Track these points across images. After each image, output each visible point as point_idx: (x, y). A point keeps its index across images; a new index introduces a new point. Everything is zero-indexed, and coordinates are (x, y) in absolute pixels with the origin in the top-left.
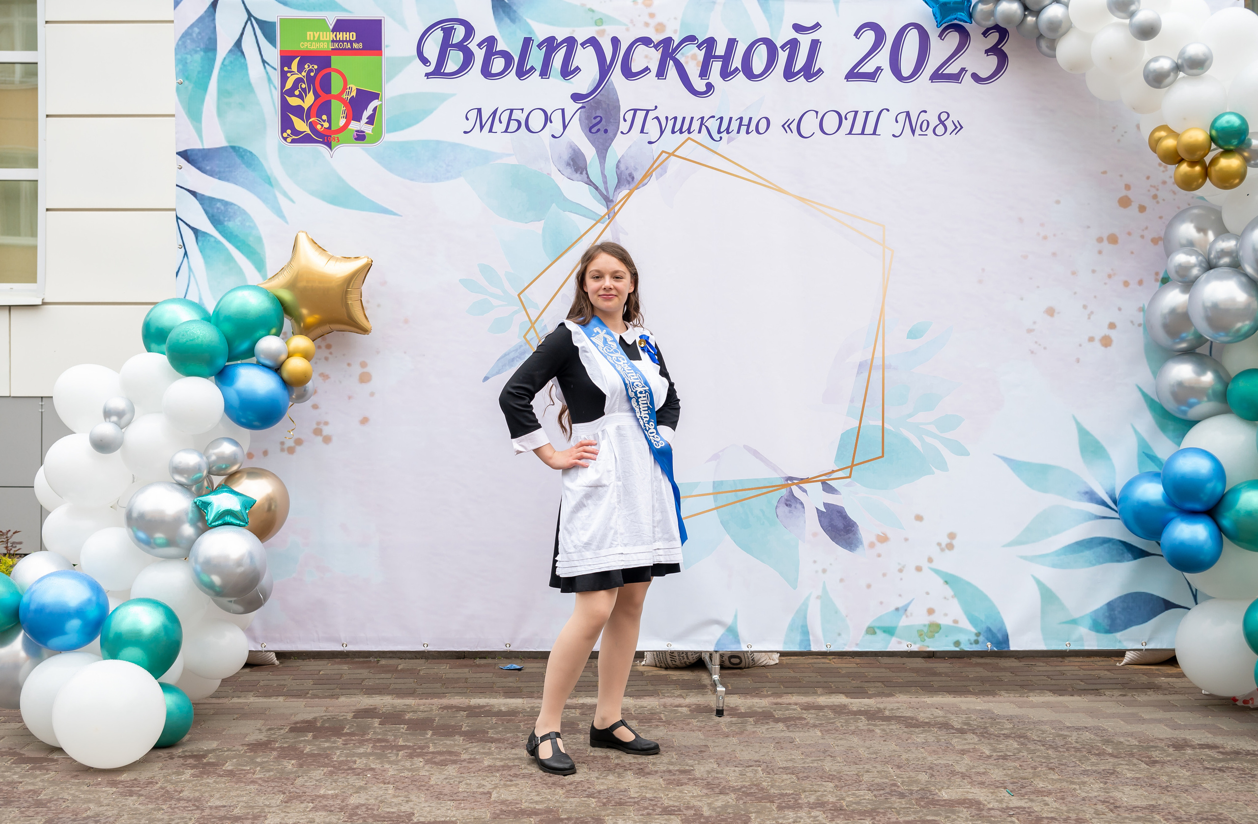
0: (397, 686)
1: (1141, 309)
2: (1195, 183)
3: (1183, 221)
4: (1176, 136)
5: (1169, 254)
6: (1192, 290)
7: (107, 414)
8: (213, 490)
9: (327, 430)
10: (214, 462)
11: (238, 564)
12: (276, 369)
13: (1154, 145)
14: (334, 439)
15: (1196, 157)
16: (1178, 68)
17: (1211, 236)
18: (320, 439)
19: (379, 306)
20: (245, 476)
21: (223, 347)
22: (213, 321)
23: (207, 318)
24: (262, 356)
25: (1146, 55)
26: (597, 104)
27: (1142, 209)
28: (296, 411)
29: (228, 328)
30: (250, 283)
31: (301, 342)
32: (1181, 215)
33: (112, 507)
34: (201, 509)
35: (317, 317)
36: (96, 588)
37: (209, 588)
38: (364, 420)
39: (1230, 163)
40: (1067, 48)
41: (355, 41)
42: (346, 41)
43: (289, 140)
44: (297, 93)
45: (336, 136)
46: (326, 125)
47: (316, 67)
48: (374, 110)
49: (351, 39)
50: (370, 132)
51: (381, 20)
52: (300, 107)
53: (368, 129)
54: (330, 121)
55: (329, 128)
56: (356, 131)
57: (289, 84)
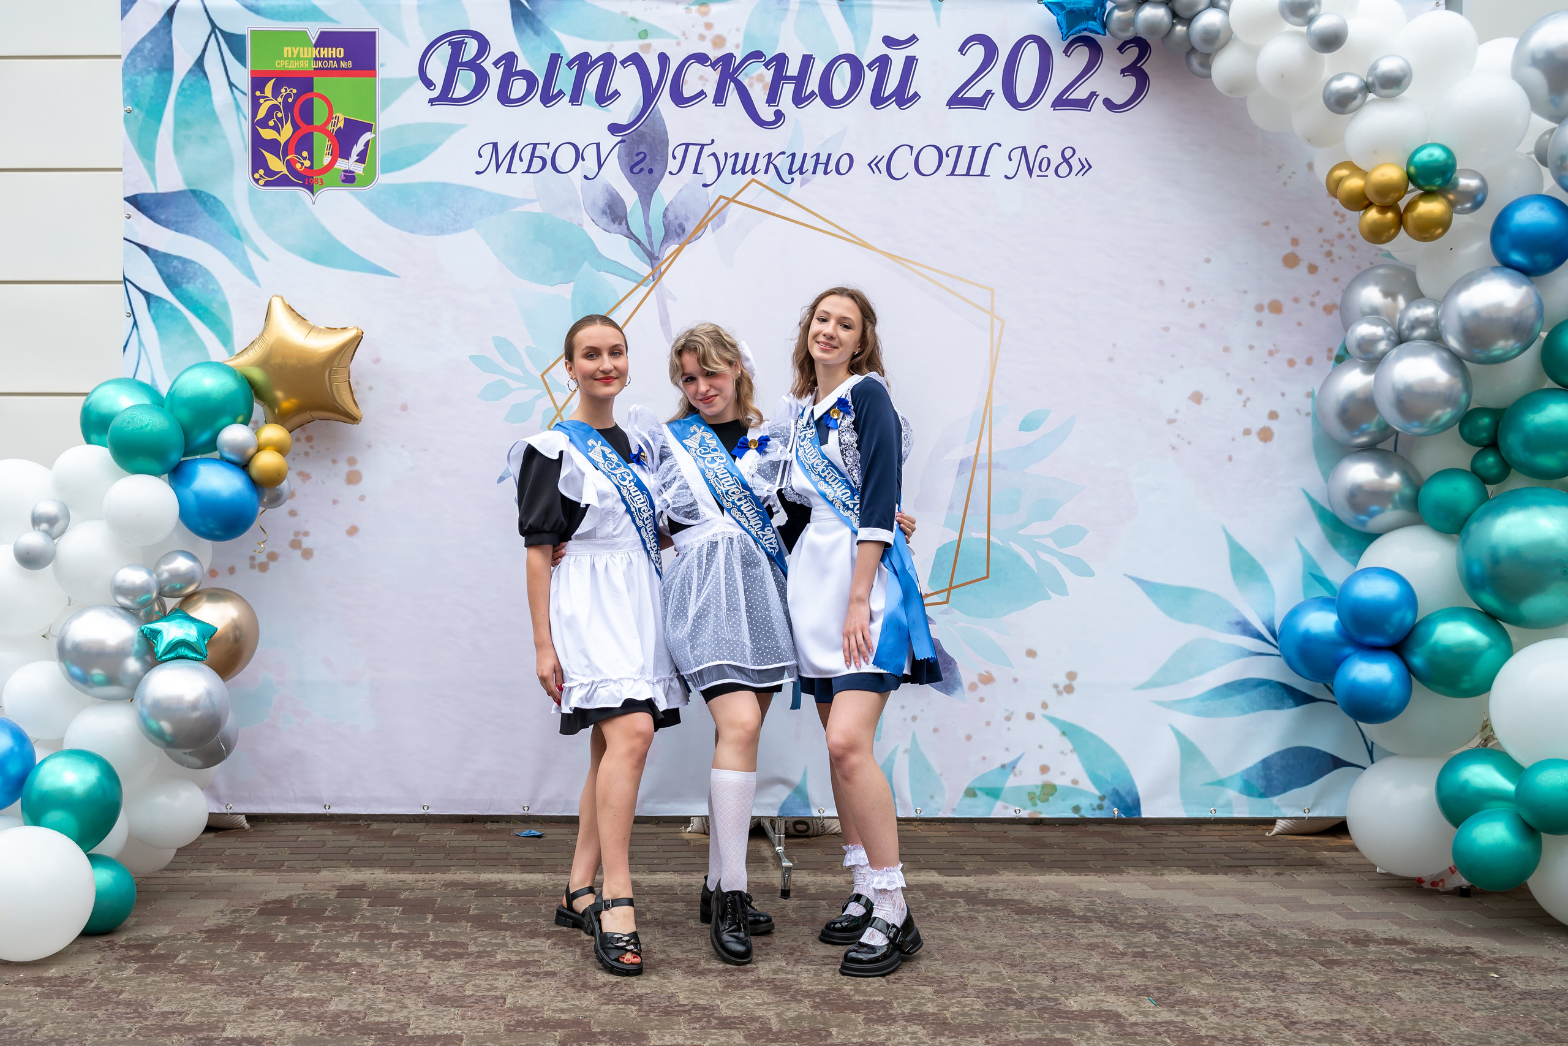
0: (392, 857)
1: (1310, 395)
2: (1386, 234)
3: (1366, 284)
4: (1364, 174)
5: (1347, 325)
6: (1378, 370)
7: (36, 520)
8: (164, 616)
9: (307, 543)
10: (168, 580)
11: (194, 706)
12: (243, 465)
13: (1334, 187)
14: (316, 553)
15: (1389, 200)
16: (1367, 88)
17: (1401, 302)
18: (298, 553)
19: (371, 388)
20: (205, 599)
21: (177, 438)
22: (167, 405)
23: (158, 401)
24: (226, 449)
25: (1327, 74)
26: (642, 136)
27: (1313, 269)
28: (269, 518)
29: (185, 414)
30: (214, 359)
31: (273, 432)
32: (1361, 277)
33: (44, 636)
34: (149, 639)
35: (294, 401)
36: (20, 737)
37: (158, 736)
38: (353, 531)
39: (1431, 208)
40: (1225, 65)
41: (342, 59)
42: (332, 59)
43: (262, 182)
44: (271, 123)
45: (319, 177)
46: (307, 163)
47: (295, 91)
48: (367, 144)
49: (338, 56)
50: (361, 172)
51: (374, 33)
52: (275, 142)
53: (358, 169)
54: (311, 158)
55: (311, 167)
56: (344, 171)
57: (262, 113)
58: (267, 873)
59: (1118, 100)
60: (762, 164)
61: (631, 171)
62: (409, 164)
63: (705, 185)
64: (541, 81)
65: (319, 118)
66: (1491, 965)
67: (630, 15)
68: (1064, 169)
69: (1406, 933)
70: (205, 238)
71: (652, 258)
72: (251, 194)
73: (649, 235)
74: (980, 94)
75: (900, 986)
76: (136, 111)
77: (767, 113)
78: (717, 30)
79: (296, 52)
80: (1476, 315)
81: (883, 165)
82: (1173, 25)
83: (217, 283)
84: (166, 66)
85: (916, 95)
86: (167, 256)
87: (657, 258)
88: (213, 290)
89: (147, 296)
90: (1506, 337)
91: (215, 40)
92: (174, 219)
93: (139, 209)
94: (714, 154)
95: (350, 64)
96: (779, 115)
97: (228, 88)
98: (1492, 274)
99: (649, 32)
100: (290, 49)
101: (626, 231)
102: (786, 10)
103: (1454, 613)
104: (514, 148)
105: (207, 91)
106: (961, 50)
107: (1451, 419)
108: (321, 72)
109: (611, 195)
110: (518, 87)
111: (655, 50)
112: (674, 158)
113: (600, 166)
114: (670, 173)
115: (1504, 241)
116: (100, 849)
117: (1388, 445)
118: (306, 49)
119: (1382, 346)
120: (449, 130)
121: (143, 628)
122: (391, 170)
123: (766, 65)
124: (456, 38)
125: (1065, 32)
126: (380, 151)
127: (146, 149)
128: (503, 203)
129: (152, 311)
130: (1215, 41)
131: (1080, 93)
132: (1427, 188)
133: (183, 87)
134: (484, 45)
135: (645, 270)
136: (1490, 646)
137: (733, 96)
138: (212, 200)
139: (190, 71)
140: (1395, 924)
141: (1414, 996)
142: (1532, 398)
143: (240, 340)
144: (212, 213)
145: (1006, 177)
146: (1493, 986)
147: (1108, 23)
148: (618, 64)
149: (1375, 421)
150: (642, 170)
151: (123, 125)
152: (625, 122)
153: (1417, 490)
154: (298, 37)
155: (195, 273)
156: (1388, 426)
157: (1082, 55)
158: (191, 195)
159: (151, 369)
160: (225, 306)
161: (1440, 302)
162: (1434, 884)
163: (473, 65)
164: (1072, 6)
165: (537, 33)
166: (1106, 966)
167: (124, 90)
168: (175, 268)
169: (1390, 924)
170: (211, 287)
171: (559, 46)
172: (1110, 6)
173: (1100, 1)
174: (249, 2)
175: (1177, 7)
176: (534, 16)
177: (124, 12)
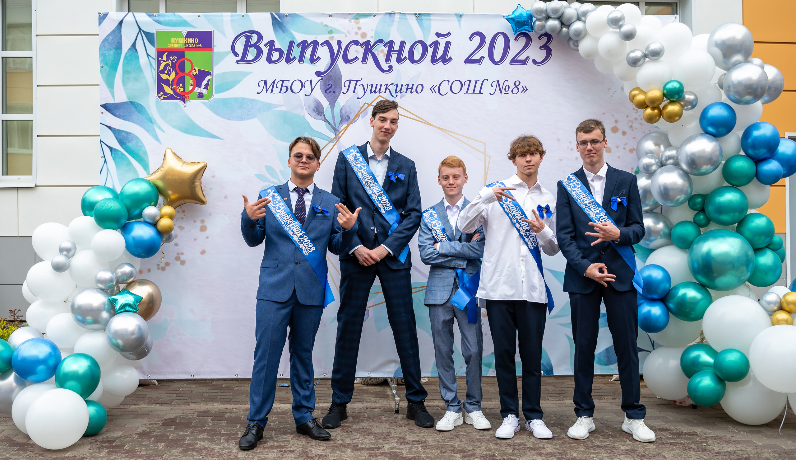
0: (221, 398)
2: (655, 119)
3: (647, 140)
4: (645, 93)
5: (639, 158)
6: (652, 178)
7: (61, 250)
8: (119, 292)
9: (182, 258)
10: (120, 276)
11: (132, 333)
12: (154, 224)
13: (632, 98)
14: (187, 262)
15: (655, 105)
16: (645, 56)
17: (662, 148)
18: (179, 262)
19: (211, 189)
20: (137, 284)
21: (125, 213)
22: (120, 198)
23: (117, 196)
24: (146, 217)
25: (628, 49)
26: (330, 77)
27: (624, 133)
28: (165, 247)
29: (128, 202)
30: (141, 177)
31: (168, 210)
32: (646, 137)
33: (65, 301)
34: (113, 303)
35: (177, 195)
36: (54, 348)
37: (117, 347)
38: (203, 252)
39: (673, 108)
40: (584, 46)
41: (197, 43)
42: (193, 43)
43: (162, 98)
44: (166, 72)
45: (187, 96)
46: (182, 89)
47: (176, 57)
48: (208, 81)
49: (195, 42)
50: (206, 93)
51: (212, 32)
52: (168, 80)
53: (205, 92)
54: (184, 87)
55: (184, 91)
56: (198, 93)
57: (162, 67)
58: (166, 406)
59: (539, 60)
60: (383, 89)
61: (326, 92)
62: (227, 90)
63: (358, 98)
64: (286, 53)
65: (187, 69)
66: (704, 440)
67: (325, 23)
68: (515, 90)
69: (667, 426)
70: (137, 123)
71: (335, 130)
72: (157, 103)
73: (334, 120)
74: (478, 58)
75: (446, 454)
76: (105, 67)
77: (385, 66)
78: (363, 30)
79: (177, 40)
80: (693, 154)
81: (436, 89)
82: (562, 28)
83: (142, 143)
84: (119, 47)
85: (450, 58)
86: (119, 131)
87: (338, 131)
88: (140, 146)
89: (111, 148)
90: (707, 164)
91: (141, 35)
92: (122, 114)
93: (107, 110)
95: (201, 45)
96: (391, 67)
97: (147, 56)
98: (700, 137)
99: (333, 31)
100: (174, 39)
101: (324, 119)
102: (393, 21)
103: (687, 284)
104: (274, 82)
105: (137, 58)
106: (470, 38)
107: (684, 200)
108: (188, 49)
109: (317, 103)
110: (276, 56)
111: (336, 39)
112: (345, 86)
113: (312, 90)
114: (343, 93)
115: (705, 122)
116: (91, 398)
117: (658, 210)
118: (181, 39)
119: (654, 168)
120: (245, 74)
121: (109, 298)
122: (219, 92)
123: (385, 46)
124: (248, 34)
125: (515, 30)
126: (215, 84)
127: (110, 84)
128: (269, 107)
129: (113, 155)
130: (580, 35)
131: (522, 57)
132: (671, 99)
133: (127, 56)
134: (260, 37)
135: (333, 136)
136: (702, 299)
137: (370, 59)
138: (139, 106)
139: (130, 49)
140: (663, 421)
141: (670, 455)
142: (719, 190)
143: (152, 168)
144: (140, 112)
145: (490, 94)
146: (704, 450)
147: (534, 27)
148: (320, 45)
149: (652, 200)
150: (330, 92)
151: (100, 73)
152: (323, 71)
153: (671, 230)
154: (178, 34)
155: (132, 138)
156: (657, 203)
157: (522, 41)
158: (130, 104)
159: (113, 181)
160: (146, 153)
161: (678, 149)
162: (681, 403)
163: (256, 46)
164: (518, 19)
165: (284, 32)
166: (537, 443)
167: (100, 57)
168: (123, 136)
169: (661, 422)
170: (139, 144)
171: (294, 37)
172: (534, 19)
173: (530, 17)
174: (156, 18)
175: (564, 20)
176: (282, 24)
177: (100, 23)
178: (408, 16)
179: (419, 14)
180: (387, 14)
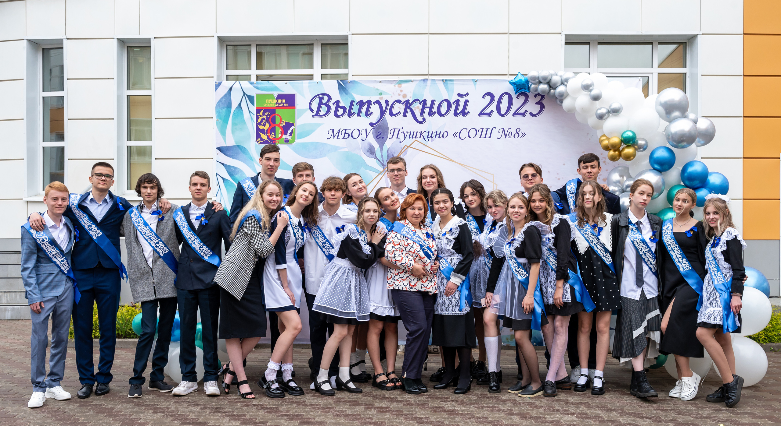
2: (616, 159)
3: (615, 173)
4: (609, 139)
13: (600, 143)
15: (616, 148)
16: (609, 112)
17: (624, 179)
25: (598, 107)
26: (380, 127)
32: (613, 170)
39: (629, 151)
40: (567, 103)
41: (285, 103)
42: (281, 103)
43: (259, 142)
44: (262, 124)
45: (277, 141)
46: (274, 136)
47: (270, 113)
48: (292, 130)
49: (283, 102)
51: (294, 95)
52: (264, 129)
53: (290, 138)
54: (275, 135)
56: (285, 139)
57: (259, 121)
59: (534, 113)
60: (418, 135)
61: (377, 138)
62: (306, 136)
63: (400, 142)
64: (348, 109)
65: (277, 123)
67: (376, 88)
68: (517, 136)
70: (241, 161)
72: (256, 146)
73: (383, 158)
74: (489, 112)
76: (220, 120)
77: (420, 119)
78: (404, 92)
79: (270, 101)
81: (458, 135)
82: (550, 90)
84: (229, 106)
85: (468, 112)
86: (229, 166)
89: (223, 179)
91: (244, 98)
92: (231, 154)
93: (221, 151)
94: (403, 132)
95: (287, 104)
96: (424, 119)
97: (249, 113)
98: (649, 171)
99: (382, 93)
100: (268, 100)
101: (375, 157)
102: (426, 85)
104: (339, 131)
105: (242, 114)
106: (483, 97)
108: (278, 107)
109: (370, 146)
110: (341, 111)
111: (384, 99)
112: (391, 133)
113: (367, 136)
114: (389, 138)
115: (653, 161)
118: (273, 100)
120: (319, 125)
122: (300, 138)
123: (420, 103)
124: (321, 96)
125: (516, 91)
126: (297, 132)
127: (223, 132)
128: (336, 148)
129: (225, 184)
130: (562, 97)
131: (522, 111)
132: (628, 144)
133: (235, 113)
134: (329, 98)
137: (409, 113)
138: (243, 148)
139: (237, 108)
144: (244, 153)
145: (498, 138)
147: (530, 89)
148: (372, 103)
150: (380, 137)
151: (216, 125)
152: (374, 122)
154: (271, 96)
157: (522, 99)
158: (237, 147)
163: (326, 105)
164: (518, 84)
165: (347, 94)
167: (216, 113)
168: (232, 170)
171: (354, 98)
172: (530, 83)
173: (527, 81)
174: (255, 85)
175: (551, 84)
176: (345, 89)
177: (216, 89)
178: (437, 82)
179: (445, 80)
180: (422, 80)
